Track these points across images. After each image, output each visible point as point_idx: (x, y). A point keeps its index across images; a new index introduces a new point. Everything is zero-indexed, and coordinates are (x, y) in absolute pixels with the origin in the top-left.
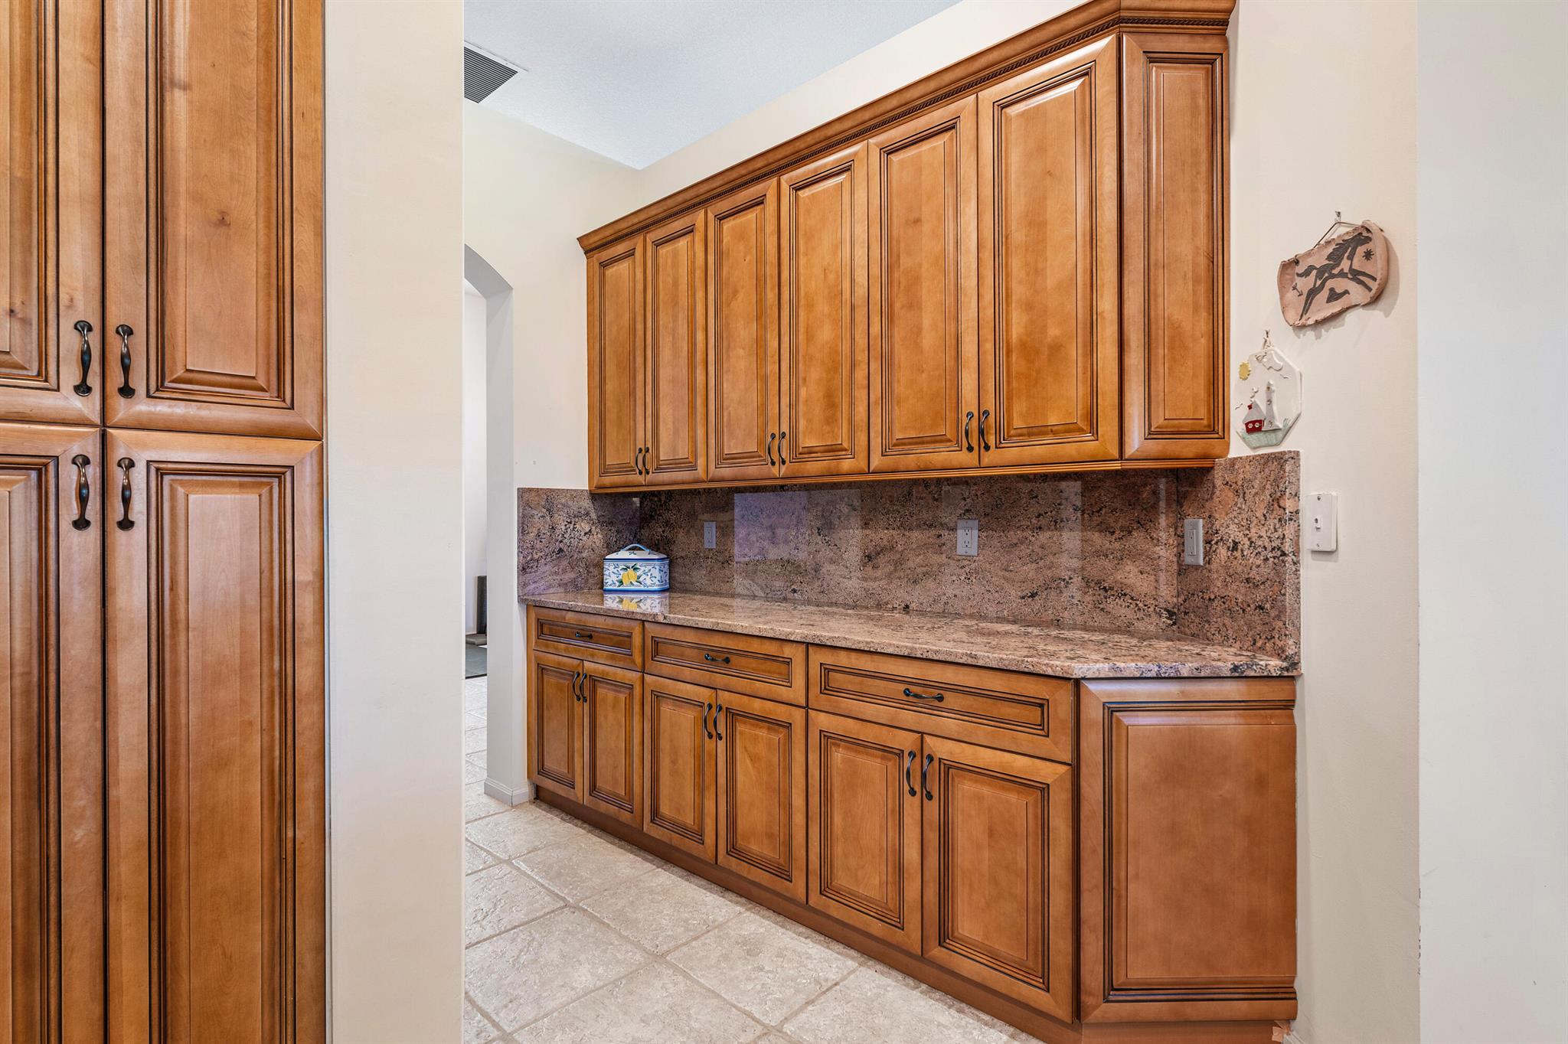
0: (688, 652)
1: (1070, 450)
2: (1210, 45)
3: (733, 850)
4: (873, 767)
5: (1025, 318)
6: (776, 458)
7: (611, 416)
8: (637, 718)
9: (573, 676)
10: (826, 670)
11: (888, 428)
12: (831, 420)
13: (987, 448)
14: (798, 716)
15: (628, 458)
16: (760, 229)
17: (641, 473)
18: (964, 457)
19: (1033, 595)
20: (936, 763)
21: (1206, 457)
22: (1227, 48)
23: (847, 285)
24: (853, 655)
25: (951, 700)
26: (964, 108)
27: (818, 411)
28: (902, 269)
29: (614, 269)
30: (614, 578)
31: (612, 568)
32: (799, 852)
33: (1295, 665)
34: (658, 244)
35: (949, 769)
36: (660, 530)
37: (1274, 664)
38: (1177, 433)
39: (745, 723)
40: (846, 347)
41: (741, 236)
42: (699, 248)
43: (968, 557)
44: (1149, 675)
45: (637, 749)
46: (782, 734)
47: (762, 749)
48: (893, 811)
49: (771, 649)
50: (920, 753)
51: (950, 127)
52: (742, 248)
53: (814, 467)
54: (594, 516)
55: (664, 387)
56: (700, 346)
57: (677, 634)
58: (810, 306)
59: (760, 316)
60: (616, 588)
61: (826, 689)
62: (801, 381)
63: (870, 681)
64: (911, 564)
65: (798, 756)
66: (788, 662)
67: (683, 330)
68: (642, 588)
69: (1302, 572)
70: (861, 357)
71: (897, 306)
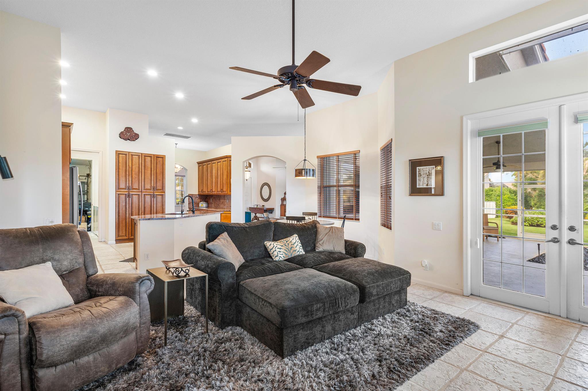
31: (200, 204)
36: (207, 200)
54: (198, 197)
60: (201, 207)
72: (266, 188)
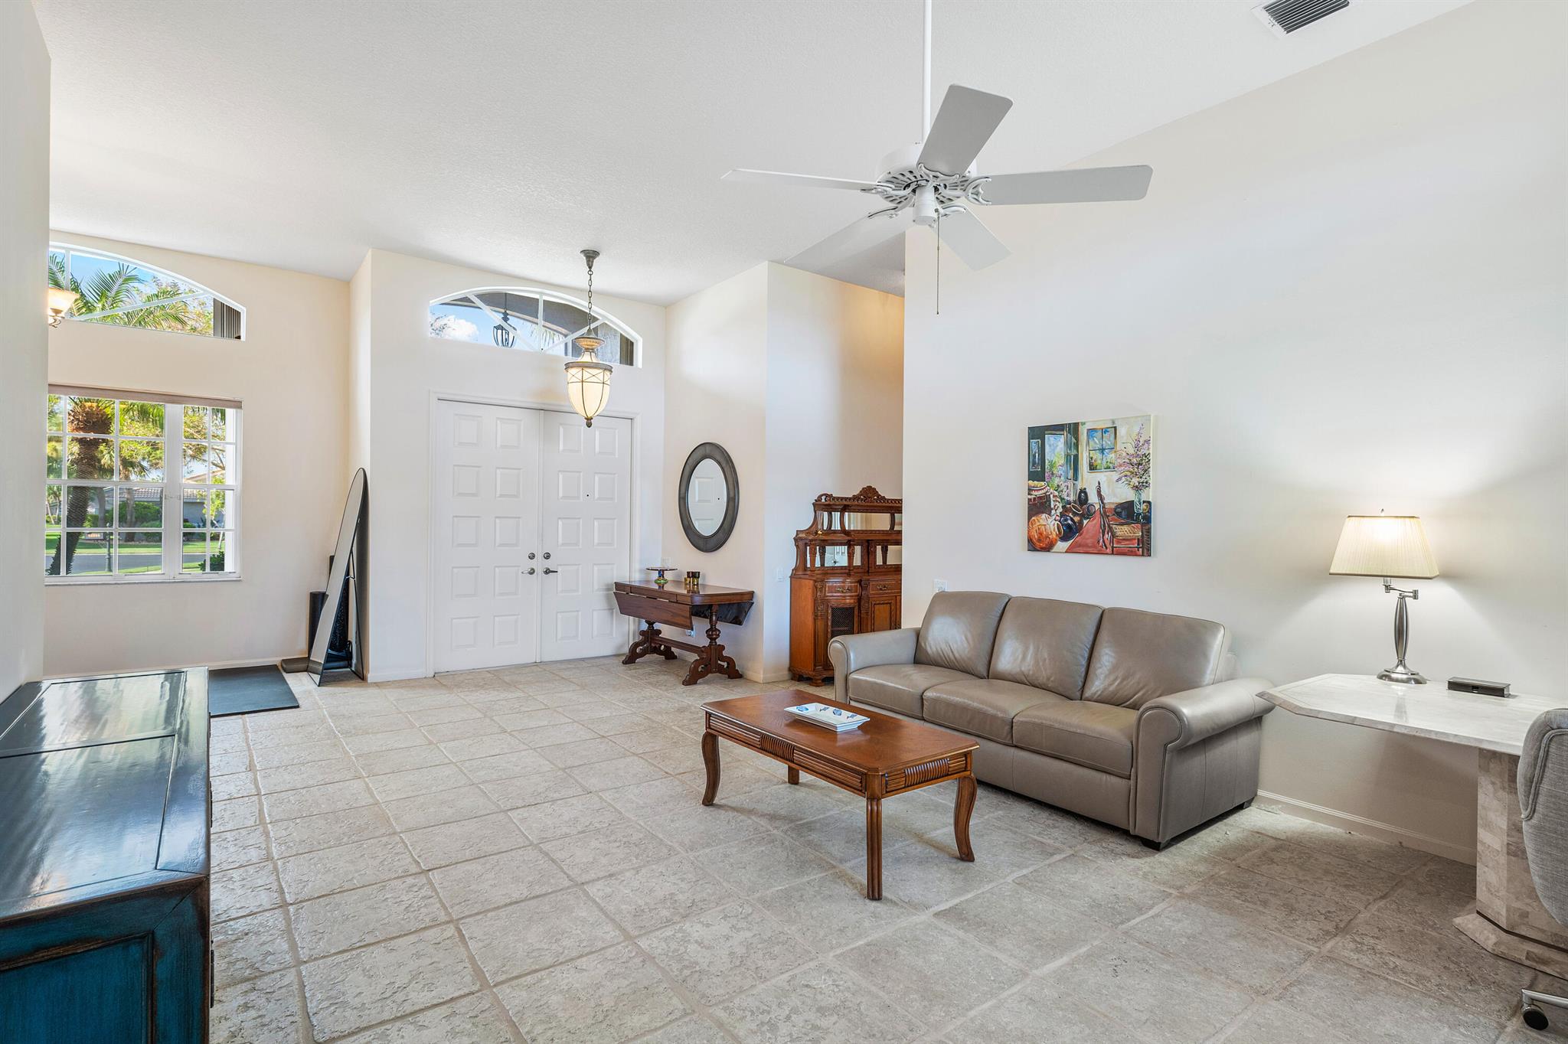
72: (709, 472)
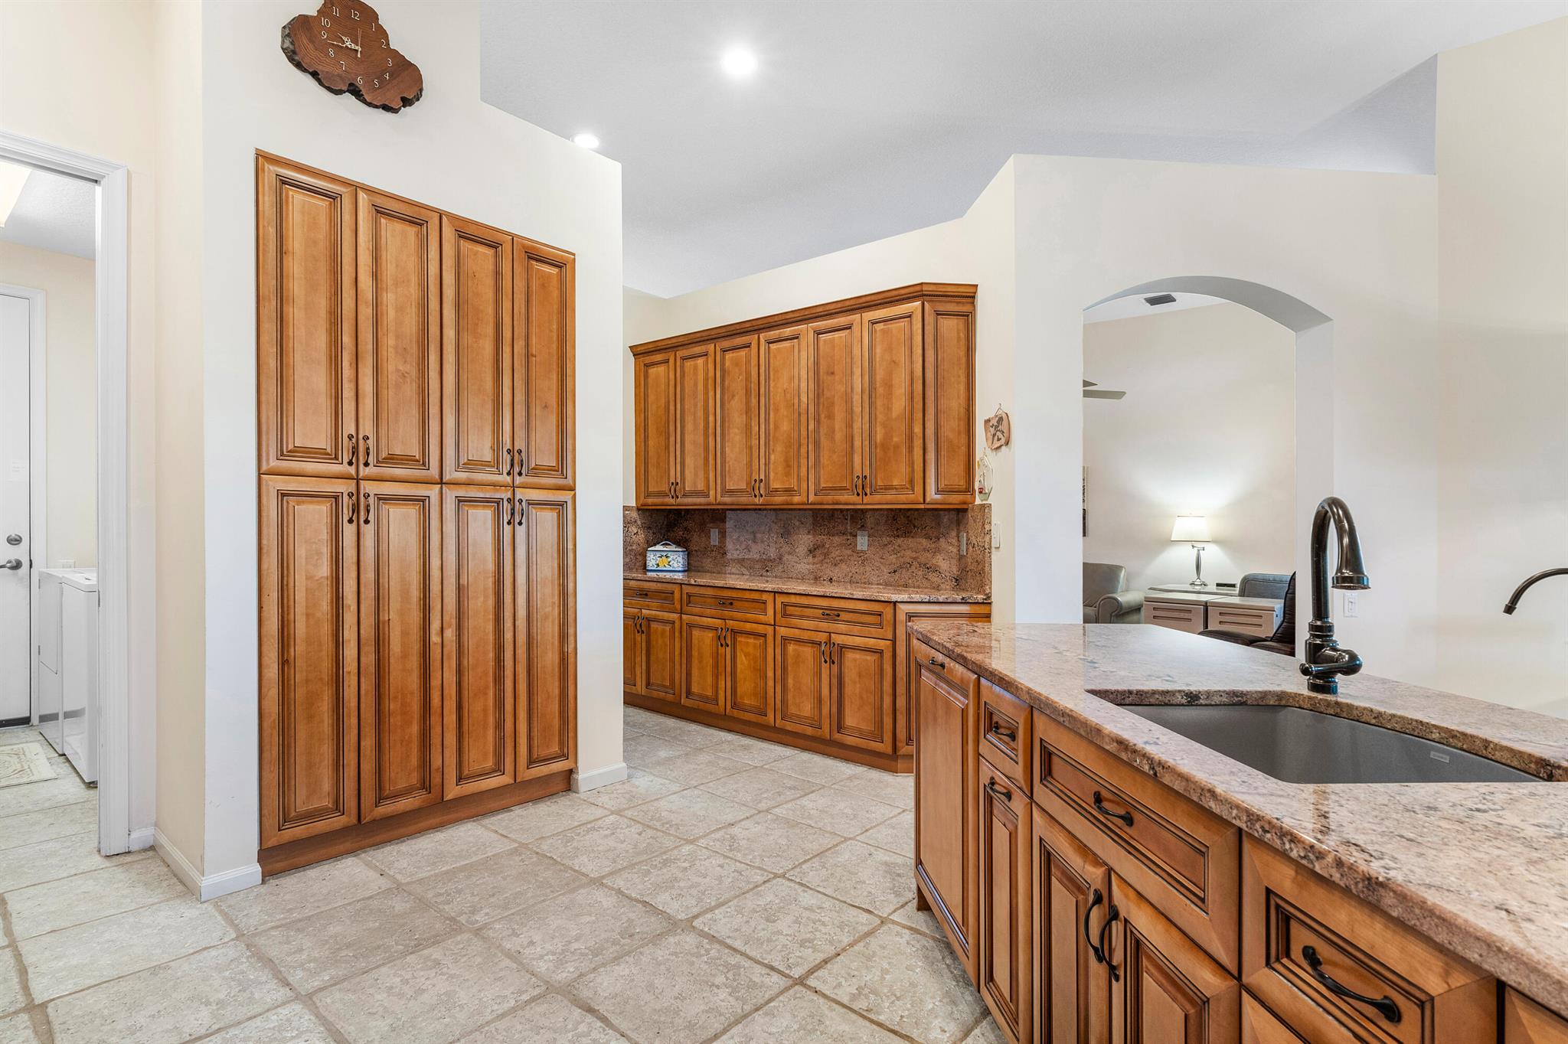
0: (709, 600)
1: (902, 498)
2: (966, 308)
3: (735, 705)
4: (807, 651)
5: (883, 431)
6: (757, 493)
7: (652, 461)
8: (677, 640)
9: (634, 619)
10: (785, 605)
11: (817, 482)
12: (788, 474)
13: (866, 494)
14: (770, 629)
15: (665, 488)
16: (748, 362)
17: (673, 497)
18: (854, 498)
19: (895, 572)
20: (836, 646)
21: (965, 503)
22: (974, 310)
23: (796, 401)
24: (798, 597)
25: (844, 616)
26: (855, 320)
27: (780, 469)
28: (825, 397)
29: (655, 369)
30: (653, 562)
31: (652, 556)
32: (771, 701)
33: (989, 597)
34: (684, 359)
35: (842, 648)
36: (681, 533)
37: (980, 597)
38: (952, 491)
39: (742, 636)
40: (796, 436)
41: (737, 364)
42: (711, 366)
43: (862, 551)
44: (925, 600)
45: (677, 658)
46: (762, 640)
47: (751, 650)
48: (817, 672)
49: (756, 596)
50: (829, 642)
51: (849, 328)
52: (737, 370)
53: (779, 499)
54: (639, 522)
55: (688, 446)
56: (711, 424)
57: (702, 591)
58: (777, 410)
59: (748, 411)
60: (655, 568)
61: (785, 615)
62: (771, 452)
63: (806, 609)
64: (833, 555)
65: (770, 650)
66: (765, 603)
67: (700, 414)
68: (671, 569)
69: (992, 556)
70: (804, 441)
71: (822, 416)
